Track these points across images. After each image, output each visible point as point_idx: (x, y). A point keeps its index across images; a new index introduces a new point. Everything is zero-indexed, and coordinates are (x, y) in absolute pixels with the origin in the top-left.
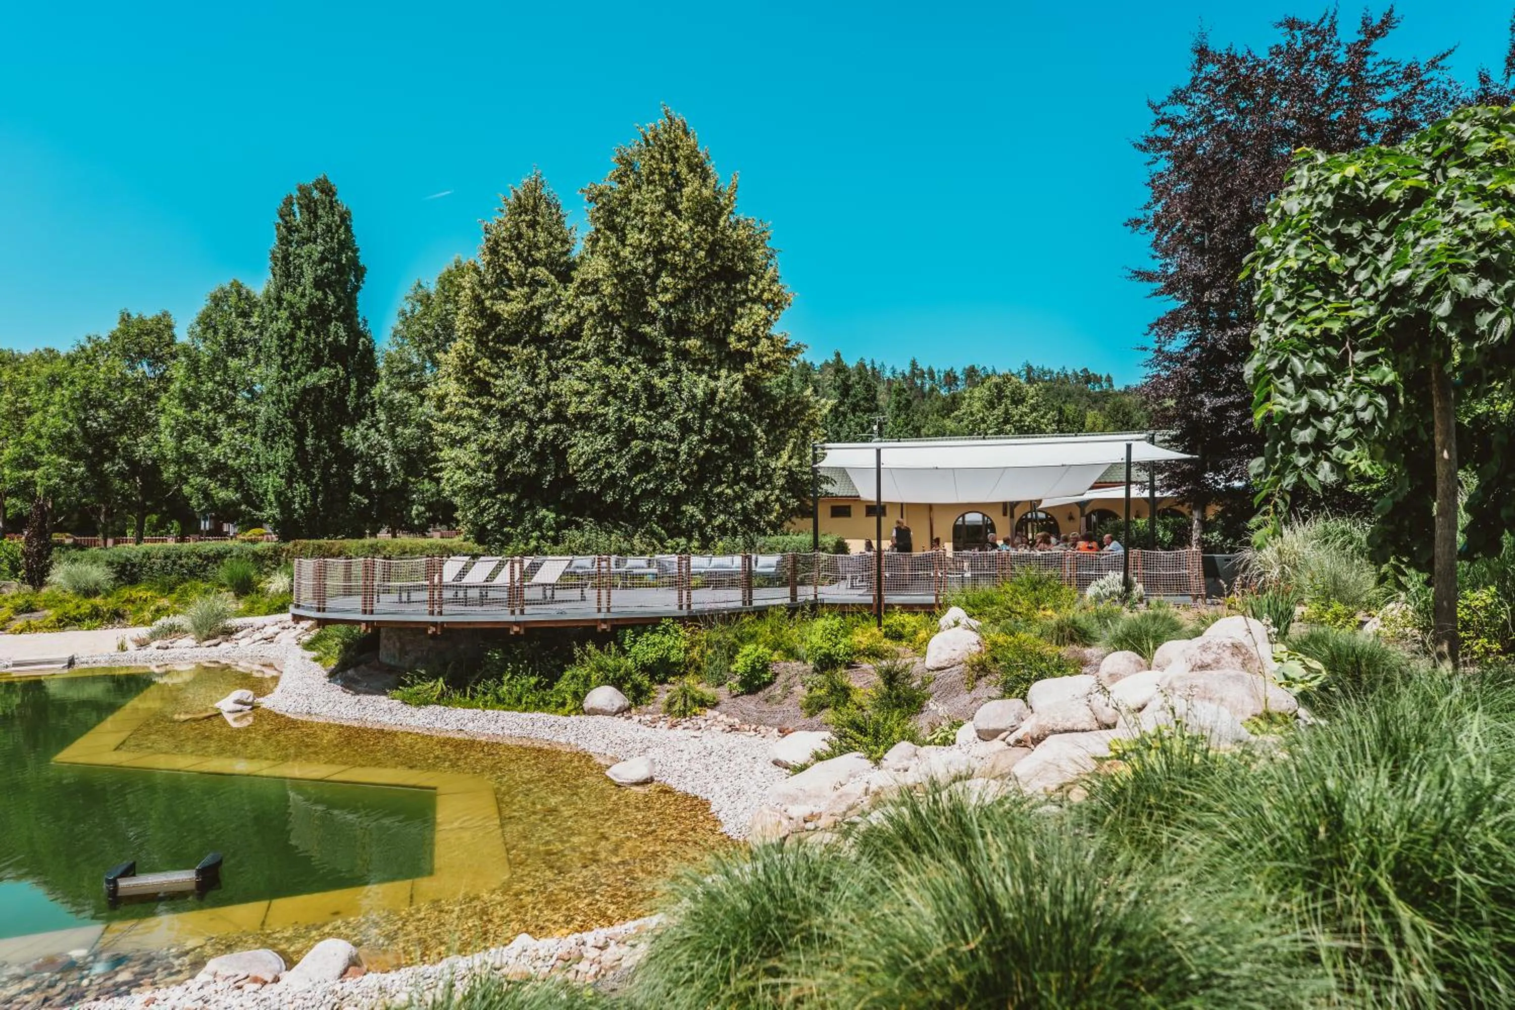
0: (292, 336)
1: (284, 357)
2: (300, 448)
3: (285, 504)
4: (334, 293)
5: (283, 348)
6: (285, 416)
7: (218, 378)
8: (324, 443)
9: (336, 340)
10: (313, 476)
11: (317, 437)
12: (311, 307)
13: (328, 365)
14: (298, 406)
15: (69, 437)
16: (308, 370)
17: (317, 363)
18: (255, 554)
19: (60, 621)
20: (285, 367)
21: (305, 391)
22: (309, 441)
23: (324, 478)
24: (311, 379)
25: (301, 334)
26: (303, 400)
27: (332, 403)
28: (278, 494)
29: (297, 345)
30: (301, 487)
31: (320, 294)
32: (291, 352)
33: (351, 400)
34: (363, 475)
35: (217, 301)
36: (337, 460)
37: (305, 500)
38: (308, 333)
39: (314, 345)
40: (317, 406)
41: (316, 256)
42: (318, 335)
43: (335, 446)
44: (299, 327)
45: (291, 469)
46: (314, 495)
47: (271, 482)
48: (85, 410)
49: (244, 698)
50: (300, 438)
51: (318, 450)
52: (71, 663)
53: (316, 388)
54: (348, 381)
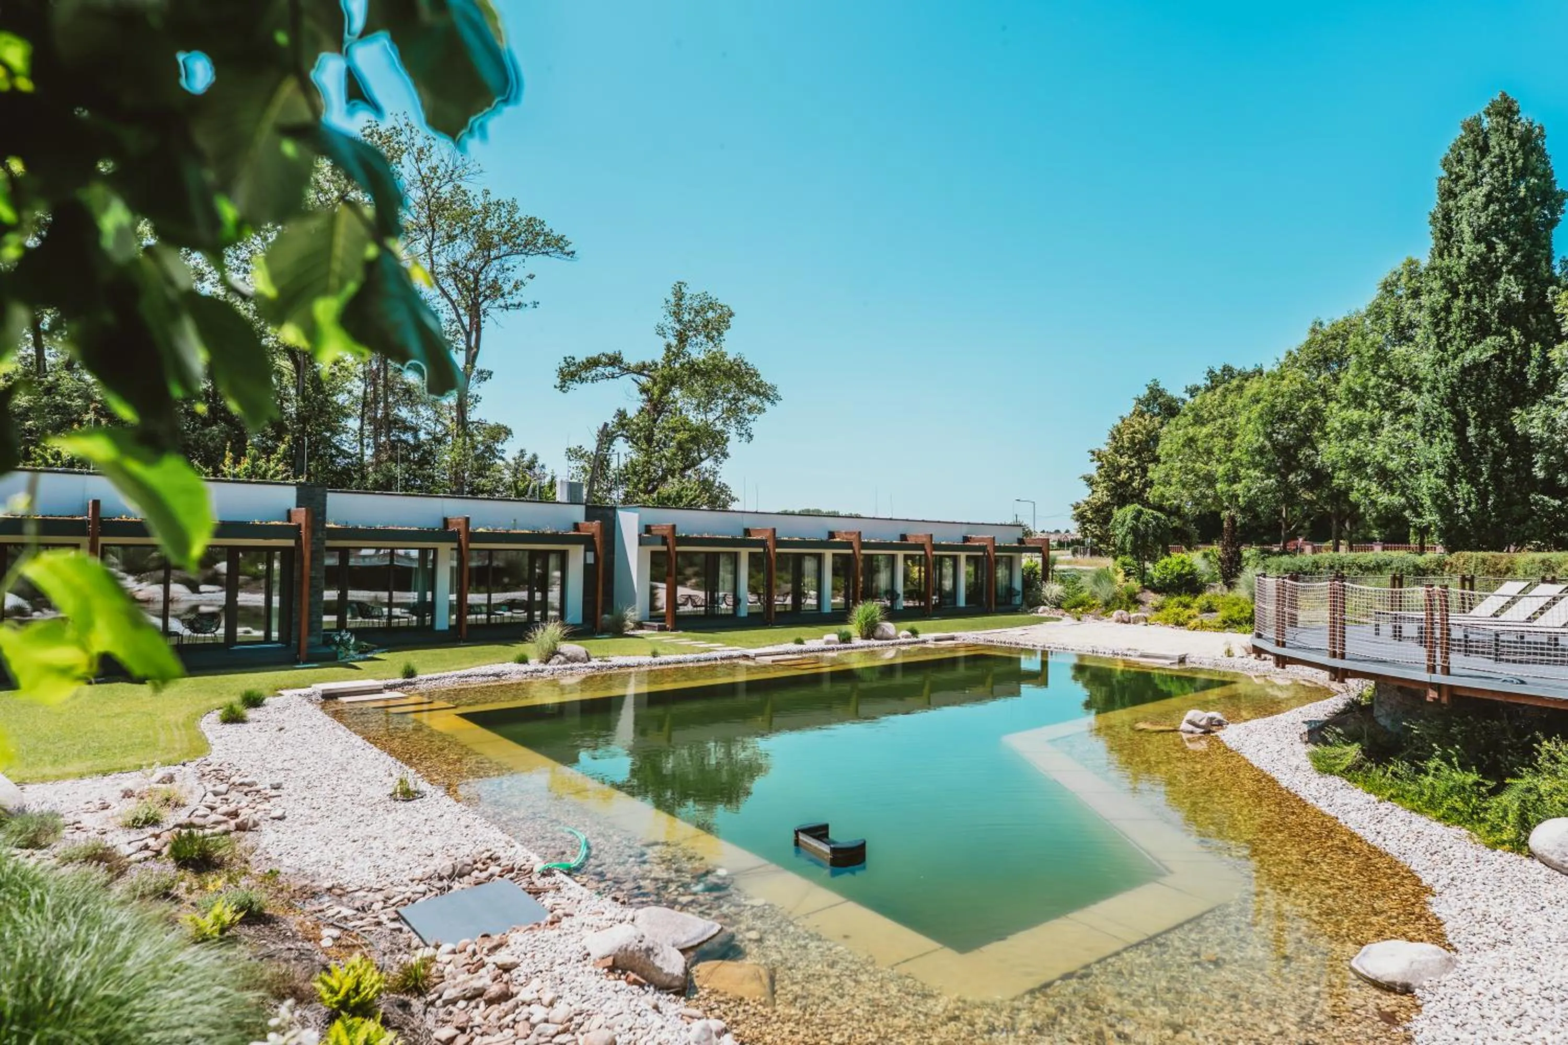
0: (1447, 309)
1: (1439, 335)
2: (1461, 438)
3: (1445, 507)
4: (1505, 240)
5: (1437, 325)
6: (1442, 404)
7: (1382, 372)
8: (1493, 431)
9: (1507, 298)
10: (1481, 474)
11: (1484, 425)
12: (1472, 268)
13: (1498, 333)
14: (1455, 391)
15: (1261, 451)
16: (1469, 345)
17: (1483, 330)
18: (1416, 567)
19: (1225, 622)
20: (1441, 347)
21: (1465, 371)
22: (1471, 432)
23: (1495, 476)
24: (1469, 357)
25: (1459, 303)
26: (1463, 381)
27: (1503, 380)
28: (1436, 497)
29: (1454, 317)
30: (1463, 488)
31: (1482, 248)
32: (1447, 329)
33: (1532, 373)
34: (1547, 466)
35: (1388, 288)
36: (1512, 452)
37: (1468, 504)
38: (1468, 299)
39: (1477, 312)
40: (1480, 388)
41: (1480, 200)
42: (1482, 298)
43: (1508, 433)
44: (1456, 295)
45: (1452, 468)
46: (1483, 496)
47: (1426, 483)
48: (1272, 424)
49: (1197, 720)
50: (1460, 429)
51: (1485, 441)
52: (1182, 660)
53: (1475, 365)
54: (1526, 347)
